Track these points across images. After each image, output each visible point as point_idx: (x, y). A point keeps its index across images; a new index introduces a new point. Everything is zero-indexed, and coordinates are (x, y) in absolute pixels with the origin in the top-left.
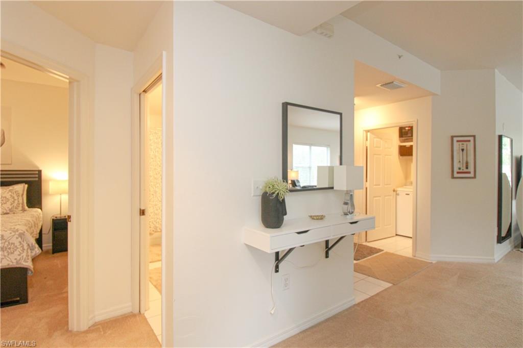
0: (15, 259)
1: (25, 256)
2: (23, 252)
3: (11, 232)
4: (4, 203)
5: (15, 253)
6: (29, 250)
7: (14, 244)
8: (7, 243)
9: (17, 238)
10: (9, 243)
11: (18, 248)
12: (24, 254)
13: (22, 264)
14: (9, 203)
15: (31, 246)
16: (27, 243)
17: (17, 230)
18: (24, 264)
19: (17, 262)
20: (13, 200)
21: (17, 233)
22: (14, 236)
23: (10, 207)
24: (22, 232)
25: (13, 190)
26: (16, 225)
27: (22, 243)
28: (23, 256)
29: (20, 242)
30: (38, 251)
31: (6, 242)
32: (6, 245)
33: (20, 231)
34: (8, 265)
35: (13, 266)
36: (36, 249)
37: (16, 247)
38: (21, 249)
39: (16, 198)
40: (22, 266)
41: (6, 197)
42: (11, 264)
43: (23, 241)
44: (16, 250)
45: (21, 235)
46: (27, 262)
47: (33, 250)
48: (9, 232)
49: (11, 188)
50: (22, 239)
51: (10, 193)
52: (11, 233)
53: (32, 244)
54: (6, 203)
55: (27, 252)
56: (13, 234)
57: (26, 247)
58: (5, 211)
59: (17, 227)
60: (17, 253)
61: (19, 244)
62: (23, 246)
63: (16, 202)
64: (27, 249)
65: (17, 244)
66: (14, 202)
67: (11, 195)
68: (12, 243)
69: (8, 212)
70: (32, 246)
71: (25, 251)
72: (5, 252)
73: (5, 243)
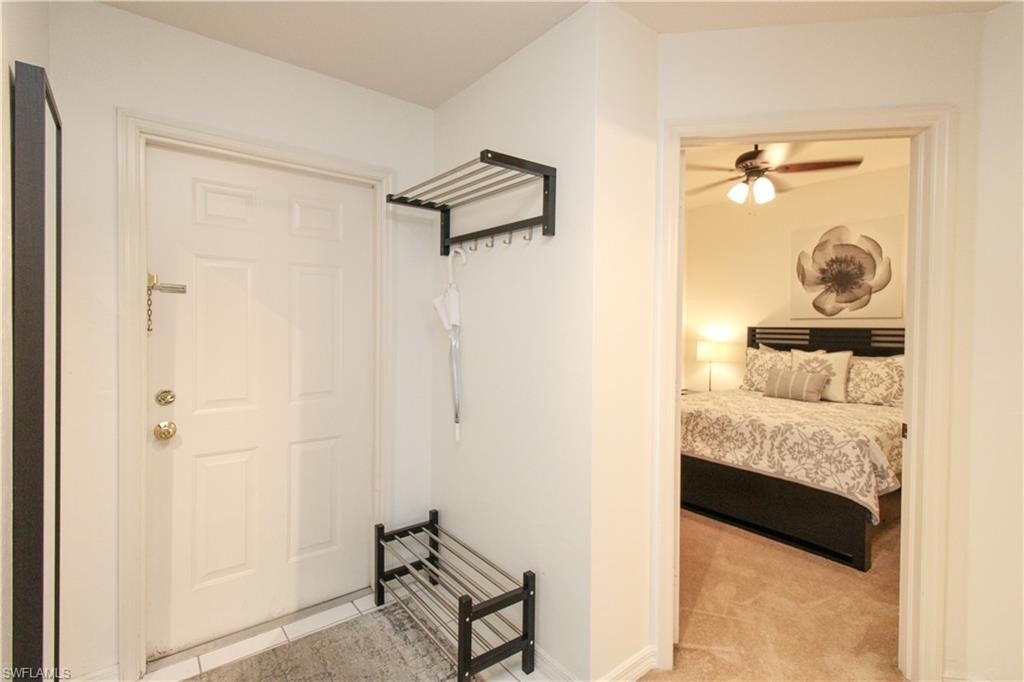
0: (847, 484)
1: (862, 484)
2: (861, 475)
3: (845, 434)
4: (875, 386)
5: (848, 472)
6: (873, 476)
7: (847, 456)
8: (837, 452)
9: (854, 448)
10: (840, 452)
11: (852, 466)
12: (863, 480)
13: (857, 497)
14: (882, 387)
15: (879, 469)
16: (870, 461)
17: (857, 435)
18: (861, 498)
19: (848, 490)
20: (890, 381)
21: (855, 439)
22: (848, 442)
23: (885, 394)
24: (864, 439)
25: (891, 364)
26: (860, 426)
27: (862, 459)
28: (859, 483)
29: (858, 456)
30: (892, 484)
31: (835, 449)
32: (834, 455)
33: (861, 437)
34: (836, 489)
35: (840, 494)
36: (890, 480)
37: (850, 462)
38: (859, 469)
39: (897, 379)
40: (855, 500)
41: (878, 376)
42: (839, 489)
43: (864, 457)
44: (849, 468)
45: (863, 445)
46: (866, 496)
47: (883, 478)
48: (843, 433)
49: (889, 360)
50: (861, 451)
51: (887, 369)
52: (845, 437)
53: (882, 468)
54: (878, 386)
55: (869, 477)
56: (849, 438)
57: (867, 468)
58: (876, 400)
59: (859, 429)
60: (849, 473)
61: (856, 459)
62: (862, 466)
63: (896, 386)
64: (870, 473)
65: (853, 458)
66: (892, 385)
67: (887, 373)
68: (845, 455)
69: (881, 401)
70: (883, 471)
71: (865, 476)
72: (833, 466)
73: (833, 450)
